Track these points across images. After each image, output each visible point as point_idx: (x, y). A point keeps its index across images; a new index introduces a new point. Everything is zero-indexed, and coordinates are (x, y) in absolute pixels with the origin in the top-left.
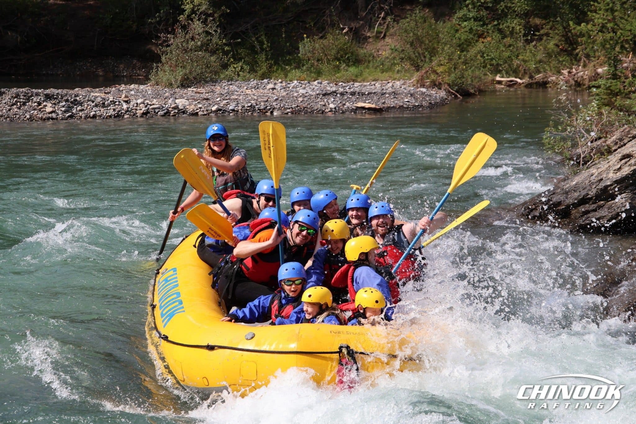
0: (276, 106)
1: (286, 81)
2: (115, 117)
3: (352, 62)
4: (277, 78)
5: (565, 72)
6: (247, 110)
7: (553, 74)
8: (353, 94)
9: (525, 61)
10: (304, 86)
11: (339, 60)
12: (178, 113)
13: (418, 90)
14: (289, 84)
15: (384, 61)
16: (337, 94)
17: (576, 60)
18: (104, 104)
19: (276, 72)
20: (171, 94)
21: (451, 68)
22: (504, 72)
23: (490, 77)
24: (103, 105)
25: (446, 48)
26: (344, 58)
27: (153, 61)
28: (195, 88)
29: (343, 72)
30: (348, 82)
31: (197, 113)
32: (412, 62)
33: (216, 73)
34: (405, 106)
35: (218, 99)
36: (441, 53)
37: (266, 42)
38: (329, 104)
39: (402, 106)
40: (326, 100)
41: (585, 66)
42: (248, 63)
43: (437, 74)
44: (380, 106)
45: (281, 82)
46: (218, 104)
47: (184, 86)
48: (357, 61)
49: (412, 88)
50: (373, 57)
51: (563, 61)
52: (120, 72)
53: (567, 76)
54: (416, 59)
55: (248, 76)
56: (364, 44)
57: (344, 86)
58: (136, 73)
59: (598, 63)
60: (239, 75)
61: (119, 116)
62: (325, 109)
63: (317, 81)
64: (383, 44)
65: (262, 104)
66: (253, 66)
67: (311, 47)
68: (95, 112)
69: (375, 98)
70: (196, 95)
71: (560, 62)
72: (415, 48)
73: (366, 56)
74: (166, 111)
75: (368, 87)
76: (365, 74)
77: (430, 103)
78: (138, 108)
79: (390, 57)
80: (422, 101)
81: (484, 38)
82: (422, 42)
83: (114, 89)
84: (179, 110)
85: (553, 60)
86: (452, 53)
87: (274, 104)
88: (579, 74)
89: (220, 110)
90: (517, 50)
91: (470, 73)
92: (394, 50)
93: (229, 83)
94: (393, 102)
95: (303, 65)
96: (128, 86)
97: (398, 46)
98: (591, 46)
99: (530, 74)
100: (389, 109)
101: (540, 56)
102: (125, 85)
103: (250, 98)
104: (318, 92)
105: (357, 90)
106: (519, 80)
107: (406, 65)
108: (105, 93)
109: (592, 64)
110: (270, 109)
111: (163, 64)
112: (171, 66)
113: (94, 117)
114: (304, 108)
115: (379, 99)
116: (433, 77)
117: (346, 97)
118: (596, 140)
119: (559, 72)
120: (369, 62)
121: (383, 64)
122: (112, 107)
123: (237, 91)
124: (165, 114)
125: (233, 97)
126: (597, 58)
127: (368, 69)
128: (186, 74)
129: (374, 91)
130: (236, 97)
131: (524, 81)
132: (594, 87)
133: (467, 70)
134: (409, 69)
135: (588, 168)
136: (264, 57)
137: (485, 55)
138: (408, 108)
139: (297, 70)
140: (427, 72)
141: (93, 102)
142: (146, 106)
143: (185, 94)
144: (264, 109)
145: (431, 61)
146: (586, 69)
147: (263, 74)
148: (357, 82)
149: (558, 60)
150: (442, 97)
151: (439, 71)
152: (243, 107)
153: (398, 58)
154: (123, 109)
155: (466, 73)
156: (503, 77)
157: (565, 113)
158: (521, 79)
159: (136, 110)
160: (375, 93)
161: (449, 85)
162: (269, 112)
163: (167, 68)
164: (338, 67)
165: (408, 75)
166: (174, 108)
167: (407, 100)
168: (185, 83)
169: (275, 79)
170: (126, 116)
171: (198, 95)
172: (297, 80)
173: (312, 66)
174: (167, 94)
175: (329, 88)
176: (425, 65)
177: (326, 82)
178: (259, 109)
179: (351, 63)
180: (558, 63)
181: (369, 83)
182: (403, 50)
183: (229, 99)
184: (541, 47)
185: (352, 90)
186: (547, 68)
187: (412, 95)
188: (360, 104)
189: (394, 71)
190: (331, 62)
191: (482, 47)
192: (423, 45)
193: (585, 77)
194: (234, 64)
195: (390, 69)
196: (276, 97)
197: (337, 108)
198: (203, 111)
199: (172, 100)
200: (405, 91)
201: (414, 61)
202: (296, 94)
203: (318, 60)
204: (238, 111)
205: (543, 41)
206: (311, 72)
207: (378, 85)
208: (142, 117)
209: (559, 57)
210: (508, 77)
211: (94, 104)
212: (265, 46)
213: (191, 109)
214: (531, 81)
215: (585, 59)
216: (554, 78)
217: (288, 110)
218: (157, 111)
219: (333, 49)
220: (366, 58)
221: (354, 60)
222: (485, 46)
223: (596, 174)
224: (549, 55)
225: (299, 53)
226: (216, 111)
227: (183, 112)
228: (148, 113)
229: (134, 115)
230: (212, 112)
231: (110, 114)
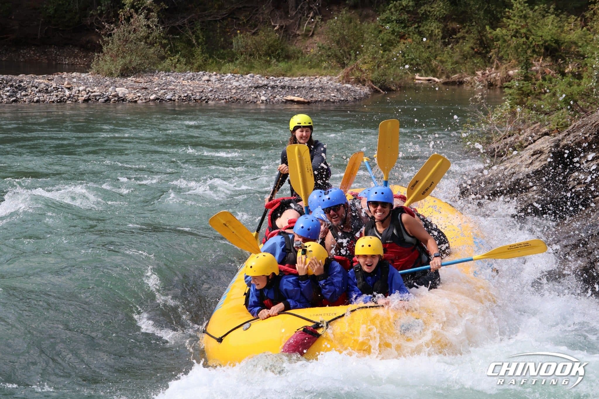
0: (210, 97)
1: (220, 74)
2: (58, 102)
3: (282, 57)
4: (211, 71)
5: (479, 73)
6: (183, 99)
7: (469, 74)
8: (283, 87)
9: (442, 62)
10: (237, 79)
11: (270, 56)
12: (118, 101)
13: (344, 85)
14: (223, 76)
15: (312, 58)
16: (268, 87)
17: (489, 62)
18: (47, 89)
19: (211, 65)
20: (112, 83)
21: (375, 66)
22: (423, 72)
23: (410, 76)
24: (47, 91)
25: (370, 48)
26: (274, 54)
27: (94, 51)
28: (134, 77)
29: (273, 67)
30: (278, 76)
32: (338, 60)
33: (154, 64)
34: (331, 100)
35: (156, 89)
36: (366, 52)
37: (201, 37)
38: (260, 97)
39: (329, 100)
40: (257, 93)
41: (497, 68)
42: (184, 56)
43: (362, 71)
44: (309, 99)
45: (216, 75)
46: (156, 93)
47: (124, 75)
48: (288, 57)
49: (338, 84)
50: (302, 53)
51: (478, 63)
52: (62, 61)
53: (480, 77)
54: (341, 57)
55: (184, 68)
56: (293, 41)
57: (275, 80)
58: (77, 62)
59: (509, 65)
60: (175, 67)
61: (61, 101)
62: (257, 101)
63: (249, 75)
64: (311, 42)
65: (198, 94)
66: (189, 58)
67: (244, 43)
68: (39, 97)
69: (304, 92)
70: (135, 84)
71: (474, 63)
72: (341, 47)
73: (295, 53)
74: (106, 98)
75: (297, 82)
76: (294, 70)
77: (355, 98)
78: (80, 95)
79: (318, 55)
80: (347, 96)
81: (405, 39)
82: (347, 42)
83: (56, 76)
84: (119, 98)
85: (468, 62)
86: (377, 52)
87: (209, 94)
88: (492, 75)
89: (158, 99)
90: (435, 51)
91: (392, 72)
92: (321, 48)
93: (167, 74)
94: (321, 96)
95: (237, 59)
96: (70, 74)
97: (325, 45)
98: (505, 50)
99: (447, 74)
100: (316, 102)
101: (457, 57)
102: (67, 73)
103: (186, 88)
104: (250, 85)
105: (287, 84)
106: (436, 79)
107: (332, 62)
108: (48, 80)
109: (504, 66)
110: (205, 100)
111: (104, 54)
112: (111, 56)
113: (38, 101)
115: (307, 93)
116: (358, 74)
117: (276, 91)
118: (509, 136)
119: (474, 74)
120: (298, 58)
121: (311, 61)
122: (55, 93)
123: (174, 82)
124: (106, 101)
125: (170, 87)
126: (508, 61)
127: (297, 64)
128: (125, 64)
129: (302, 86)
130: (173, 88)
131: (441, 80)
132: (507, 87)
133: (389, 69)
134: (335, 66)
135: (502, 162)
136: (199, 50)
137: (406, 55)
138: (334, 102)
139: (230, 64)
140: (353, 69)
141: (37, 88)
142: (87, 93)
143: (125, 83)
144: (200, 99)
145: (356, 59)
146: (498, 71)
147: (199, 66)
148: (286, 76)
149: (473, 61)
150: (366, 93)
151: (363, 69)
152: (181, 97)
153: (325, 56)
154: (66, 96)
155: (389, 71)
156: (421, 76)
157: (480, 110)
158: (438, 78)
159: (78, 96)
160: (303, 87)
161: (372, 81)
162: (204, 102)
163: (108, 58)
164: (268, 63)
165: (333, 71)
166: (114, 96)
167: (333, 95)
168: (125, 73)
169: (209, 72)
170: (68, 102)
171: (137, 84)
172: (231, 73)
173: (244, 60)
174: (107, 83)
175: (260, 82)
176: (351, 63)
177: (258, 75)
178: (194, 100)
179: (281, 59)
180: (473, 65)
181: (298, 78)
182: (330, 48)
183: (166, 89)
184: (457, 49)
185: (282, 84)
186: (463, 68)
187: (338, 90)
188: (290, 98)
189: (321, 67)
190: (262, 57)
191: (403, 47)
192: (349, 44)
193: (497, 78)
194: (171, 56)
195: (317, 65)
196: (211, 89)
197: (268, 101)
198: (142, 100)
199: (113, 89)
200: (332, 86)
201: (340, 58)
202: (229, 86)
203: (250, 55)
204: (174, 101)
205: (460, 43)
206: (244, 66)
207: (306, 80)
208: (83, 102)
209: (474, 59)
210: (427, 77)
211: (37, 90)
212: (200, 40)
213: (130, 97)
214: (447, 80)
215: (498, 62)
216: (469, 79)
217: (222, 101)
218: (98, 98)
219: (264, 44)
220: (296, 55)
221: (284, 56)
222: (406, 47)
223: (509, 168)
224: (465, 57)
225: (232, 48)
226: (154, 100)
227: (123, 100)
228: (90, 99)
229: (76, 101)
230: (150, 100)
231: (53, 100)
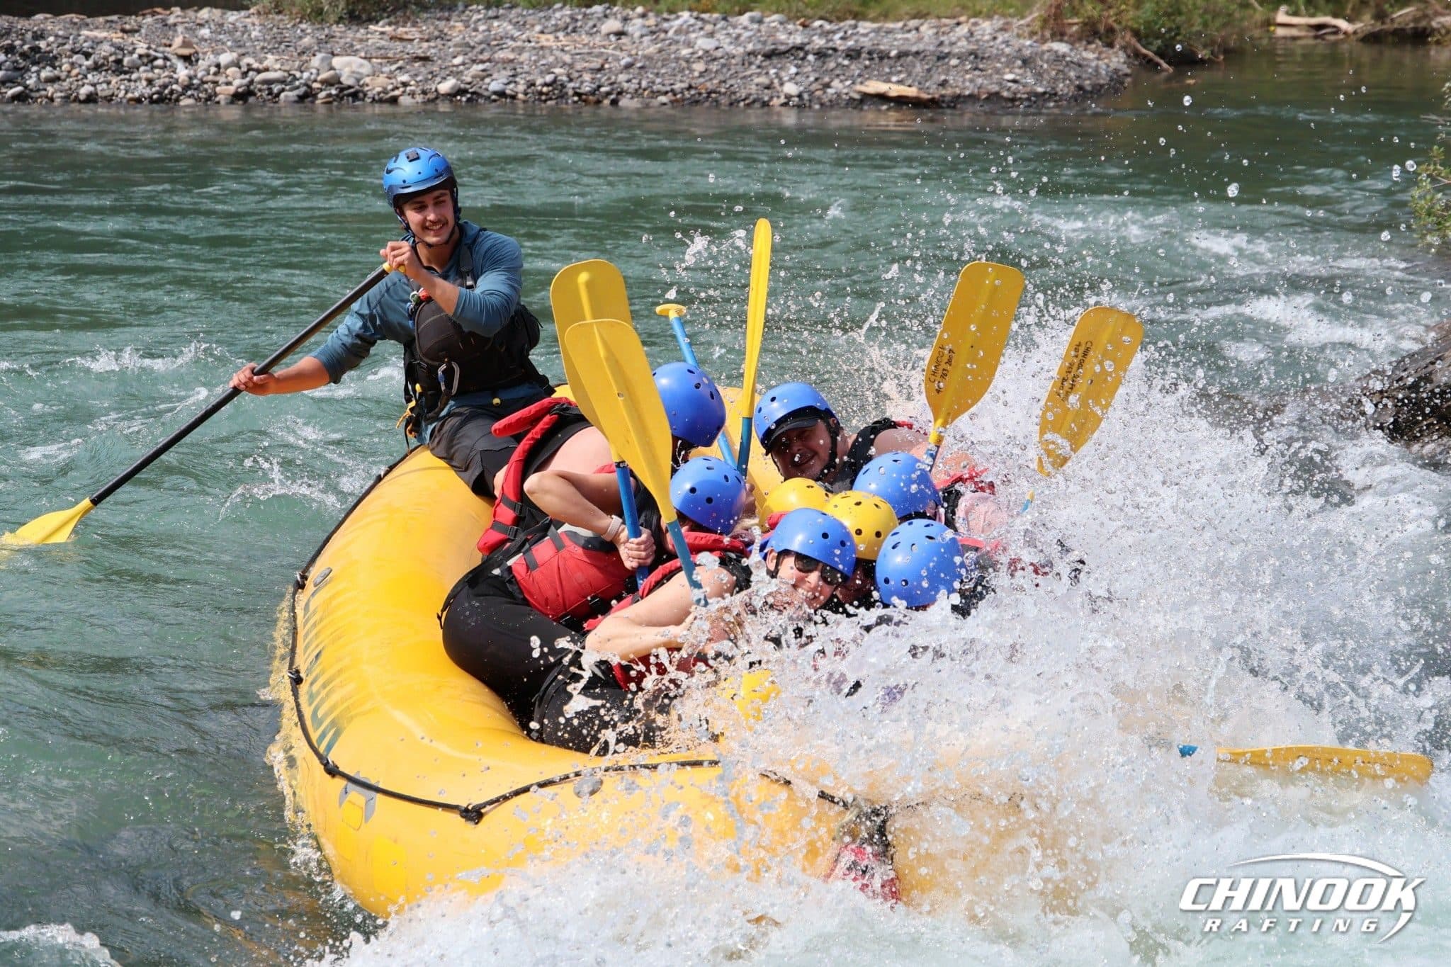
0: (626, 85)
1: (658, 13)
2: (152, 101)
6: (541, 93)
8: (853, 54)
10: (709, 27)
12: (339, 97)
13: (1046, 47)
14: (666, 20)
16: (807, 53)
18: (119, 62)
20: (320, 42)
23: (1260, 13)
24: (119, 68)
28: (390, 24)
30: (840, 19)
31: (394, 100)
34: (1005, 94)
35: (457, 61)
38: (782, 84)
39: (997, 94)
40: (773, 71)
44: (933, 91)
45: (644, 16)
46: (457, 75)
47: (359, 18)
49: (1028, 43)
57: (829, 32)
61: (164, 99)
62: (771, 98)
63: (748, 15)
65: (587, 77)
68: (94, 85)
69: (918, 68)
70: (392, 44)
74: (303, 89)
75: (897, 35)
77: (1080, 88)
78: (222, 79)
80: (1055, 80)
83: (149, 20)
84: (342, 90)
87: (622, 78)
89: (462, 92)
93: (491, 13)
94: (971, 81)
96: (191, 13)
100: (957, 100)
103: (551, 59)
104: (750, 47)
105: (866, 43)
106: (1342, 24)
108: (123, 31)
110: (608, 94)
113: (91, 99)
114: (709, 93)
115: (929, 71)
116: (1091, 9)
117: (832, 65)
122: (144, 73)
123: (513, 39)
124: (301, 98)
125: (501, 55)
129: (914, 49)
130: (512, 56)
131: (1359, 26)
138: (1013, 100)
141: (87, 56)
142: (245, 75)
143: (361, 40)
144: (593, 93)
148: (864, 18)
150: (1116, 71)
152: (534, 84)
154: (177, 82)
156: (1294, 14)
158: (1349, 20)
159: (216, 83)
160: (917, 53)
161: (1136, 34)
162: (607, 102)
166: (328, 83)
167: (1010, 77)
168: (361, 10)
169: (624, 5)
170: (185, 102)
171: (399, 46)
172: (690, 10)
174: (307, 40)
175: (782, 37)
177: (776, 17)
178: (576, 94)
181: (900, 25)
183: (489, 60)
185: (850, 43)
187: (1026, 62)
188: (874, 87)
196: (628, 60)
197: (806, 96)
198: (412, 94)
199: (323, 60)
200: (1007, 50)
202: (685, 52)
204: (514, 97)
207: (927, 30)
208: (231, 103)
210: (1312, 16)
211: (90, 63)
213: (376, 85)
214: (1379, 27)
217: (663, 99)
218: (276, 88)
226: (451, 96)
227: (355, 96)
228: (251, 93)
229: (209, 98)
230: (438, 96)
231: (137, 94)
